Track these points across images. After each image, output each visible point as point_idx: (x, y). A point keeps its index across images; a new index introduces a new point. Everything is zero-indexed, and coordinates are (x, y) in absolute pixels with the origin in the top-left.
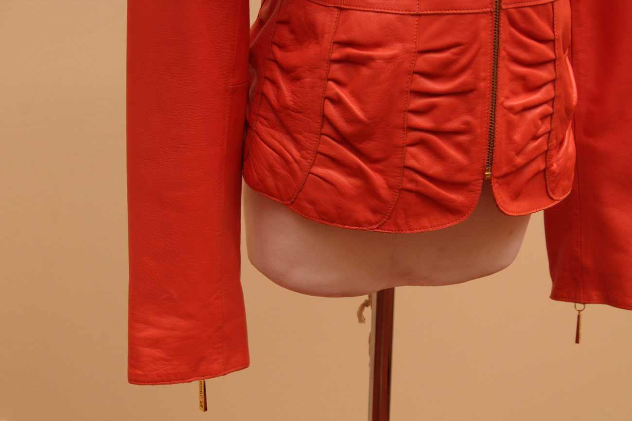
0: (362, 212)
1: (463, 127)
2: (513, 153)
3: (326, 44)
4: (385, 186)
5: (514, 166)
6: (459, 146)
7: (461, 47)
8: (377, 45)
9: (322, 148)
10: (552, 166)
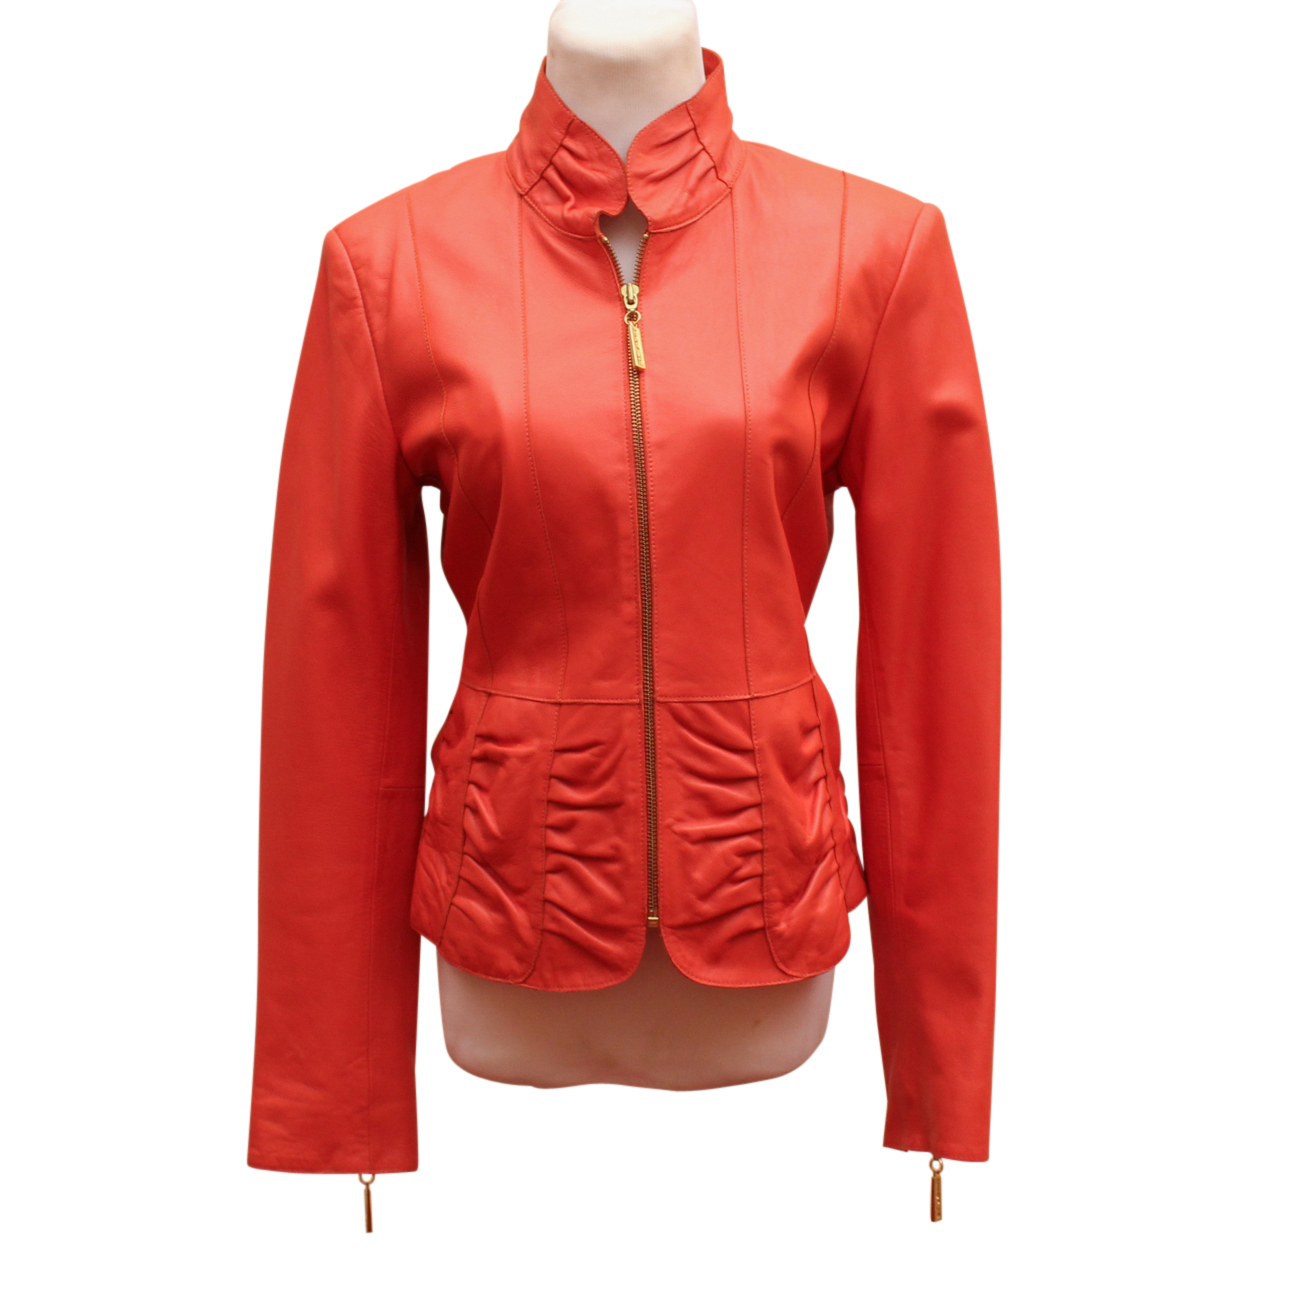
0: (506, 960)
1: (611, 852)
2: (692, 897)
3: (470, 736)
4: (527, 924)
5: (698, 914)
6: (608, 877)
7: (602, 747)
8: (515, 740)
9: (465, 872)
10: (777, 924)
